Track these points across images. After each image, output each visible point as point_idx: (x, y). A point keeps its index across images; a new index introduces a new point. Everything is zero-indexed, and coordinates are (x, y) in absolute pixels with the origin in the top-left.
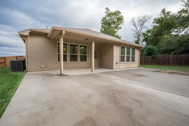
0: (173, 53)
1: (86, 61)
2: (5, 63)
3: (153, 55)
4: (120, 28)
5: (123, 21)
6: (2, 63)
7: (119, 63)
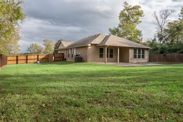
0: (178, 52)
1: (113, 58)
2: (48, 58)
3: (164, 53)
4: (140, 22)
5: (143, 14)
6: (46, 59)
7: (132, 59)
